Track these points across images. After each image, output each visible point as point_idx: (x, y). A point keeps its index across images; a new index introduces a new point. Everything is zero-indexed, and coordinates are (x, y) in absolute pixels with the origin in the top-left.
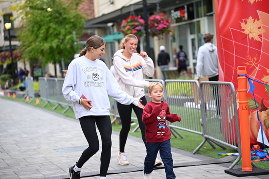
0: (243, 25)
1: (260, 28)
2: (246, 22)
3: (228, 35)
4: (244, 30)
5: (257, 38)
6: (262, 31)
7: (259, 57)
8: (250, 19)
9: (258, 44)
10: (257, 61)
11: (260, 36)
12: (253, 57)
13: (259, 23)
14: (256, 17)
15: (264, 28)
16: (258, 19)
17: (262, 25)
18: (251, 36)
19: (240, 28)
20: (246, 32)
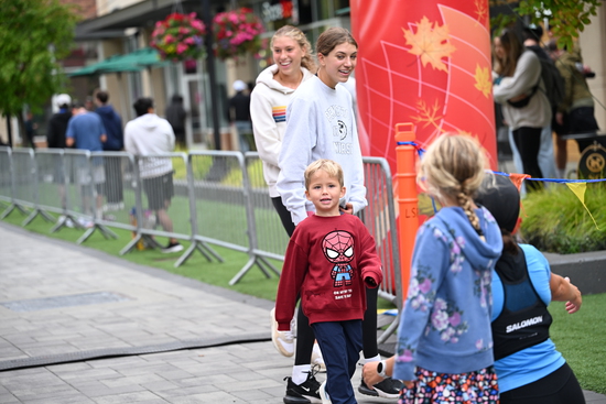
0: (408, 35)
1: (444, 42)
2: (415, 30)
3: (377, 56)
4: (410, 47)
5: (438, 65)
6: (448, 50)
7: (442, 104)
8: (425, 24)
9: (440, 77)
10: (439, 113)
11: (445, 59)
12: (429, 105)
13: (442, 32)
14: (437, 20)
15: (454, 42)
16: (441, 24)
17: (449, 37)
18: (425, 59)
19: (402, 41)
20: (416, 51)
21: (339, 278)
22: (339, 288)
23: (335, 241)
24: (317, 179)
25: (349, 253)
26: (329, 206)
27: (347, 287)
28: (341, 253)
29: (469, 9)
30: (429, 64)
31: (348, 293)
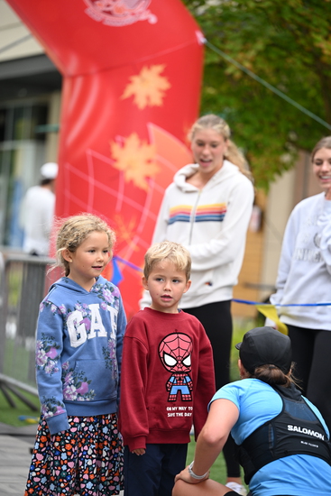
0: (116, 149)
1: (149, 161)
2: (123, 145)
3: (82, 164)
4: (115, 160)
5: (141, 183)
6: (153, 170)
7: (138, 221)
8: (133, 141)
9: (139, 196)
11: (148, 178)
12: (126, 221)
13: (149, 151)
14: (145, 137)
15: (159, 164)
16: (149, 143)
17: (155, 157)
18: (129, 176)
19: (108, 153)
20: (121, 165)
21: (174, 391)
22: (173, 403)
23: (173, 345)
24: (160, 270)
25: (188, 362)
26: (169, 304)
27: (184, 403)
28: (180, 360)
30: (132, 182)
31: (187, 411)
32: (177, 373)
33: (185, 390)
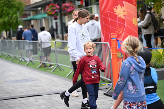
0: (115, 9)
1: (124, 11)
2: (117, 8)
3: (106, 15)
4: (115, 12)
5: (123, 17)
6: (125, 13)
7: (124, 28)
8: (119, 6)
9: (123, 21)
10: (123, 30)
11: (125, 16)
12: (120, 28)
13: (124, 9)
14: (122, 5)
15: (127, 11)
16: (124, 6)
18: (119, 16)
19: (113, 11)
20: (117, 14)
21: (93, 72)
22: (93, 75)
24: (86, 47)
27: (96, 75)
28: (93, 66)
29: (131, 2)
31: (97, 76)
32: (93, 68)
33: (96, 72)
